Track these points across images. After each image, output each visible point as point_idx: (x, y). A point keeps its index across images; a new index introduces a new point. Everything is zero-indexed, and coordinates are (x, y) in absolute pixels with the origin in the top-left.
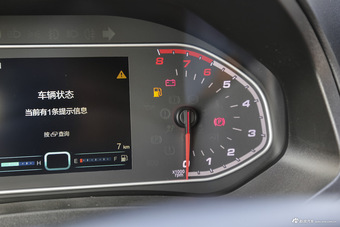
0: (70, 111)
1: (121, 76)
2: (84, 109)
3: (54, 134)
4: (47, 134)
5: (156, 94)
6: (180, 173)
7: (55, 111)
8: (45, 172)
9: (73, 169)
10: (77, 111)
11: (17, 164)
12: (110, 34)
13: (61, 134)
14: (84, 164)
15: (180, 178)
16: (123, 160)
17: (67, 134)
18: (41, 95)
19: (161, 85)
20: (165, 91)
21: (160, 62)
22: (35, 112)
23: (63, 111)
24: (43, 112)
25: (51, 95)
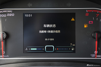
0: (54, 31)
1: (73, 20)
2: (59, 31)
3: (49, 39)
4: (46, 39)
5: (85, 26)
6: (93, 55)
7: (49, 31)
8: (45, 52)
9: (55, 52)
10: (57, 32)
11: (36, 49)
12: (69, 4)
13: (51, 39)
14: (58, 50)
15: (93, 57)
16: (73, 49)
17: (53, 39)
18: (45, 26)
19: (87, 23)
20: (89, 25)
21: (87, 15)
22: (42, 32)
23: (52, 32)
24: (45, 32)
25: (48, 26)
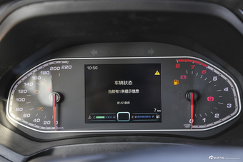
0: (130, 91)
1: (157, 73)
2: (137, 90)
3: (122, 103)
4: (118, 103)
5: (175, 83)
6: (188, 126)
7: (123, 91)
8: (117, 122)
9: (131, 121)
10: (134, 91)
11: (103, 117)
12: (152, 51)
13: (126, 103)
14: (137, 119)
15: (188, 128)
16: (157, 117)
17: (129, 103)
18: (116, 83)
19: (178, 78)
20: (180, 82)
21: (178, 66)
22: (113, 91)
23: (127, 91)
24: (117, 91)
25: (121, 83)
